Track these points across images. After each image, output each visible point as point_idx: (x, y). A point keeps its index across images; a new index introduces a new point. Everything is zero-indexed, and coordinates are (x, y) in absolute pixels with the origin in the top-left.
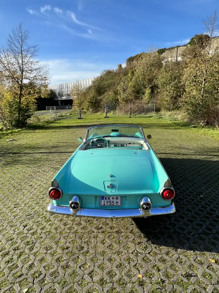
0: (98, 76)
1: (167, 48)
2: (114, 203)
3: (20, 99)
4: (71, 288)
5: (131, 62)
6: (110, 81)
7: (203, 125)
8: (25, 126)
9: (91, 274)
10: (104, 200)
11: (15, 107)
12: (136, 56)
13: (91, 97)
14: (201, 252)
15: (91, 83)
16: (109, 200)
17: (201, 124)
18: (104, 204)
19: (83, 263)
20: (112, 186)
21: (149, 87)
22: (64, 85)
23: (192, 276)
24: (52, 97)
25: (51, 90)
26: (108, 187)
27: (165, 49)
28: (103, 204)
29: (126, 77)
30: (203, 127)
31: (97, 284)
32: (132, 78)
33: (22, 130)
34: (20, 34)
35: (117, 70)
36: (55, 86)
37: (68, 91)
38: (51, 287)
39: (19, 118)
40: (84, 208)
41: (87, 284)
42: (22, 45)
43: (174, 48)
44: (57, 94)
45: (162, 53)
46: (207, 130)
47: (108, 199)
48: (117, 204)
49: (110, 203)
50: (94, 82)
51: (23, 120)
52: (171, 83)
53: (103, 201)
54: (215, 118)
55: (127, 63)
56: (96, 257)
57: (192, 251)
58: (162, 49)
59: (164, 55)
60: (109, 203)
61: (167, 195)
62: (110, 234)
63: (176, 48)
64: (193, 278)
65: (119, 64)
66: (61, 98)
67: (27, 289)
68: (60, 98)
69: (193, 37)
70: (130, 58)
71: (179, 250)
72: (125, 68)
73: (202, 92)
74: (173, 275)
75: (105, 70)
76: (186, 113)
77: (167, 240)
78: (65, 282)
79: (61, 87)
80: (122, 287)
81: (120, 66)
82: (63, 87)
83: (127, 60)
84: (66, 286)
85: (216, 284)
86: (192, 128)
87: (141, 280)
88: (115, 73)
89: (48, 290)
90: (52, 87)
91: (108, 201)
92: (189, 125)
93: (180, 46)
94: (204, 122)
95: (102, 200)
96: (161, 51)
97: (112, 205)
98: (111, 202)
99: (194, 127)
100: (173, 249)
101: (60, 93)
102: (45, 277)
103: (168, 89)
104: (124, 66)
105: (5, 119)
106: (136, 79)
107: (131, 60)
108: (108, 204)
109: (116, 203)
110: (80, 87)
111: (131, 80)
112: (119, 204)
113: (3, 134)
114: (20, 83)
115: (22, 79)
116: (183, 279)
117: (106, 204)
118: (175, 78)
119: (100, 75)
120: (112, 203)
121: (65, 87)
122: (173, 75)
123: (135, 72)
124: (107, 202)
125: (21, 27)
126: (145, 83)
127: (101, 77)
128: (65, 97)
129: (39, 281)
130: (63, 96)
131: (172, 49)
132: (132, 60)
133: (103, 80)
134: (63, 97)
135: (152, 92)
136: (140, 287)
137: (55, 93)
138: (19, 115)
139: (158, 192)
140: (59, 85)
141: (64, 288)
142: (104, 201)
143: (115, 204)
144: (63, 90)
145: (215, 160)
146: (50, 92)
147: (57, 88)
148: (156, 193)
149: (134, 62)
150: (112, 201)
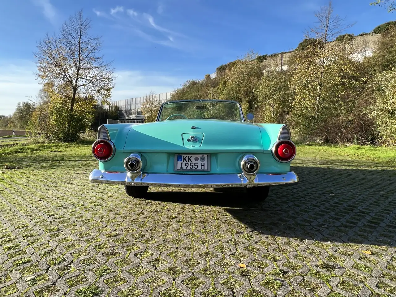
0: (179, 88)
1: (269, 55)
2: (197, 166)
3: (72, 105)
4: (115, 276)
5: (222, 72)
6: (195, 94)
7: (320, 143)
8: (76, 141)
9: (154, 263)
10: (181, 161)
11: (64, 116)
12: (229, 65)
13: (169, 113)
14: (345, 244)
15: (169, 97)
16: (190, 162)
17: (318, 141)
18: (182, 168)
19: (141, 251)
20: (195, 140)
21: (245, 101)
22: (134, 100)
23: (335, 268)
24: (117, 116)
25: (116, 106)
26: (189, 140)
27: (266, 56)
28: (179, 168)
29: (216, 89)
30: (320, 145)
31: (164, 273)
32: (224, 91)
33: (70, 145)
34: (80, 23)
35: (204, 80)
36: (122, 101)
37: (139, 107)
38: (78, 275)
39: (69, 130)
40: (148, 173)
41: (146, 273)
42: (81, 37)
43: (278, 55)
44: (124, 112)
45: (262, 61)
46: (326, 147)
47: (187, 160)
48: (203, 167)
49: (191, 167)
50: (173, 96)
51: (74, 133)
52: (275, 94)
53: (179, 163)
54: (336, 134)
55: (217, 73)
56: (165, 245)
57: (329, 242)
58: (263, 56)
59: (265, 62)
60: (189, 166)
61: (284, 151)
62: (189, 223)
63: (280, 56)
64: (336, 269)
65: (207, 74)
66: (129, 117)
67: (33, 277)
68: (127, 117)
69: (301, 42)
70: (222, 66)
71: (307, 241)
72: (215, 78)
73: (317, 102)
74: (302, 266)
75: (188, 80)
76: (297, 129)
77: (286, 231)
78: (105, 270)
79: (130, 103)
80: (210, 277)
81: (209, 76)
82: (132, 103)
83: (217, 69)
84: (106, 274)
85: (380, 277)
86: (307, 146)
87: (244, 269)
88: (201, 85)
89: (73, 278)
90: (118, 102)
91: (187, 162)
92: (302, 143)
93: (285, 53)
94: (321, 139)
95: (178, 160)
96: (262, 59)
97: (194, 169)
98: (193, 164)
99: (308, 145)
100: (297, 240)
101: (128, 110)
102: (70, 264)
103: (271, 102)
104: (213, 76)
105: (49, 130)
106: (228, 91)
107: (222, 69)
108: (189, 168)
109: (201, 166)
110: (154, 101)
111: (222, 93)
112: (206, 168)
113: (44, 146)
114: (74, 84)
115: (77, 79)
116: (319, 270)
117: (184, 167)
118: (280, 89)
119: (181, 88)
120: (194, 166)
121: (134, 102)
122: (278, 84)
123: (227, 83)
124: (187, 165)
125: (82, 14)
126: (241, 96)
127: (184, 90)
128: (133, 116)
129: (58, 268)
130: (131, 114)
131: (275, 55)
132: (224, 70)
133: (186, 93)
134: (132, 116)
135: (250, 107)
136: (243, 278)
137: (121, 110)
138: (69, 126)
139: (269, 149)
140: (126, 102)
141: (102, 276)
142: (182, 163)
143: (199, 168)
144: (132, 106)
145: (343, 169)
146: (115, 108)
147: (124, 104)
148: (265, 149)
149: (227, 71)
150: (195, 163)
